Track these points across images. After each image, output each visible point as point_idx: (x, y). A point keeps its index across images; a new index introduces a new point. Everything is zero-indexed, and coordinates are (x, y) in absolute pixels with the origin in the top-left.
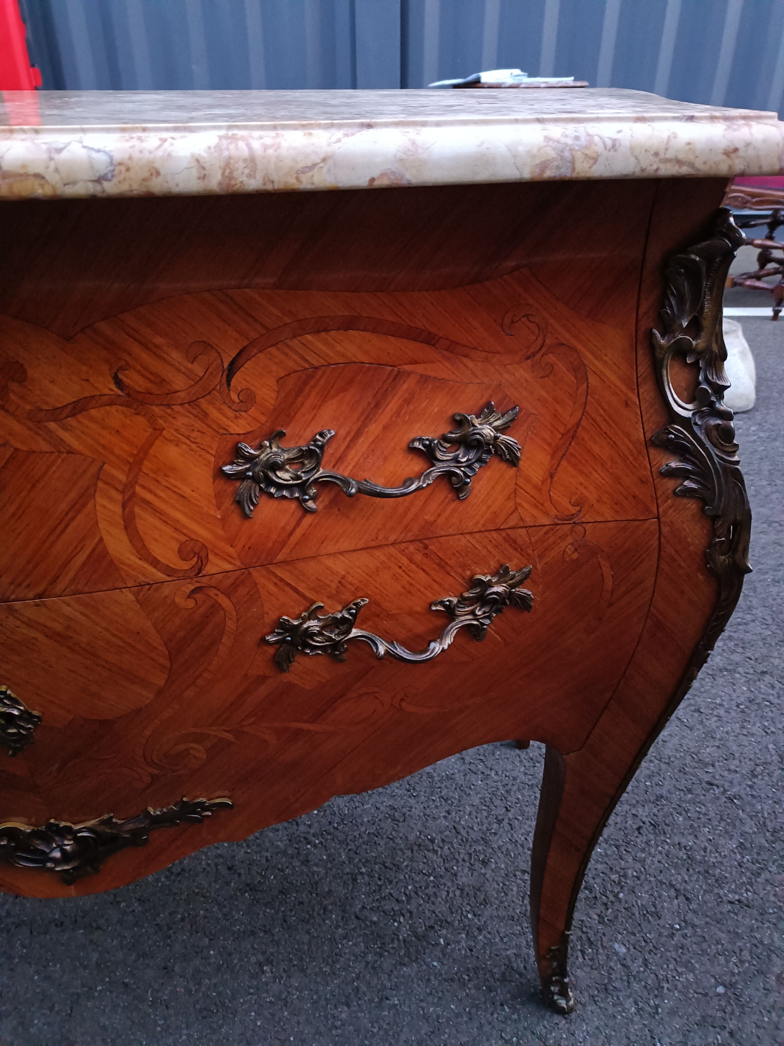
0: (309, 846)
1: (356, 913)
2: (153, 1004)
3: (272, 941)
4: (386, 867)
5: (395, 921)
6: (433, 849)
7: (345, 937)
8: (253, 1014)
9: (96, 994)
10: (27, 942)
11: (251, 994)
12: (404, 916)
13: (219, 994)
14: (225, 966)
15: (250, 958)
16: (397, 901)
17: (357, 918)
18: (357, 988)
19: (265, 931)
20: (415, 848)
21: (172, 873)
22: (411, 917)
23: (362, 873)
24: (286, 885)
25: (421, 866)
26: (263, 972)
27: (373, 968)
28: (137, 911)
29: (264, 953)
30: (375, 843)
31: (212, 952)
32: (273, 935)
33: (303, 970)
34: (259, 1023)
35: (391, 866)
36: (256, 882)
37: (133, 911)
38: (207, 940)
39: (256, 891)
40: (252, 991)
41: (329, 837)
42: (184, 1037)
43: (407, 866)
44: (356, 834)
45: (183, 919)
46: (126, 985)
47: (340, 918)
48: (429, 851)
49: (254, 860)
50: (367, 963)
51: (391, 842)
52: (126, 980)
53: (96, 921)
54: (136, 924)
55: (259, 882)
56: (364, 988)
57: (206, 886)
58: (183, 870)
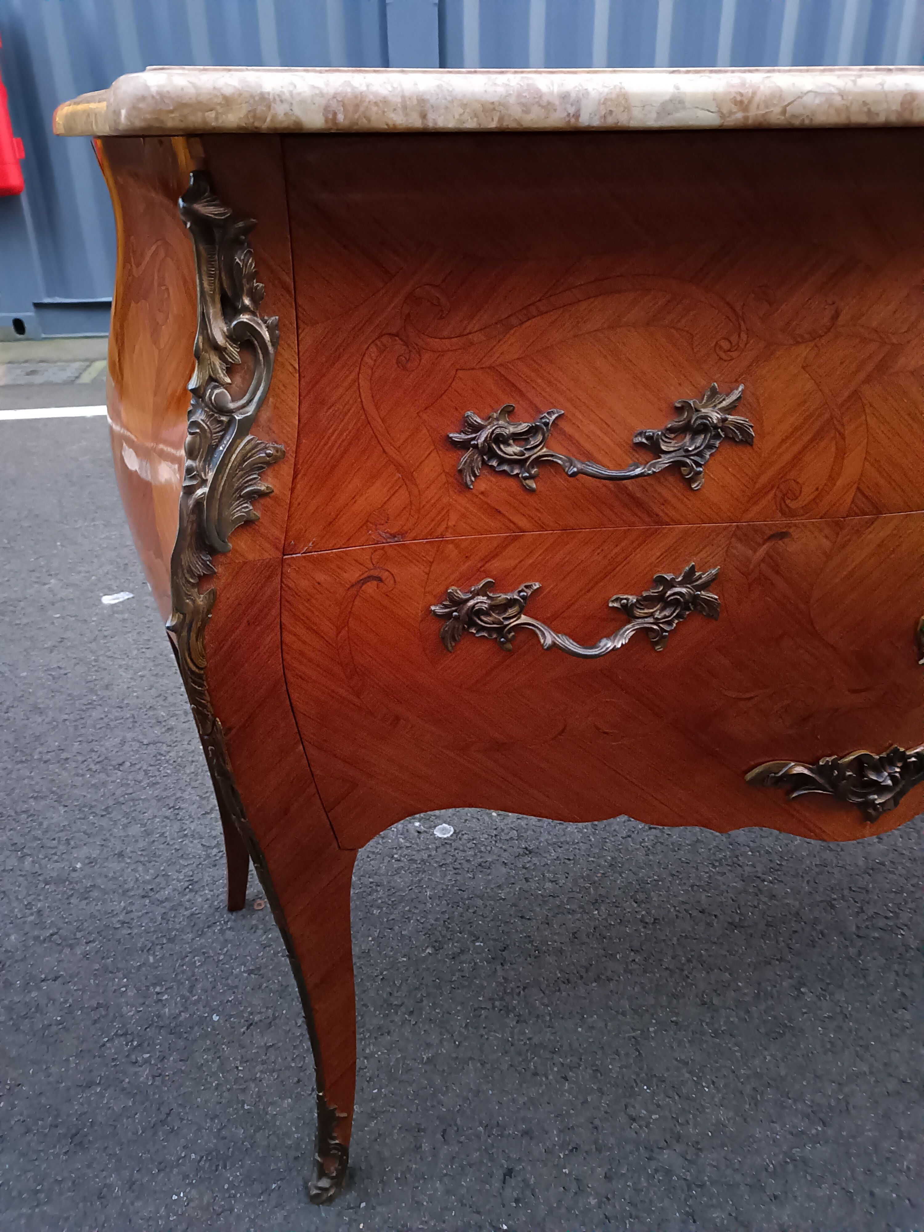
0: (766, 883)
1: (855, 934)
2: (716, 1034)
3: (792, 967)
4: (854, 891)
5: (897, 934)
6: (889, 871)
7: (860, 954)
8: (820, 1029)
9: (653, 1035)
10: (546, 1001)
11: (805, 1013)
12: (902, 929)
13: (775, 1017)
14: (762, 994)
15: (781, 984)
16: (886, 918)
17: (859, 936)
18: (903, 994)
19: (777, 960)
20: (871, 872)
21: (647, 923)
22: (909, 928)
23: (835, 899)
24: (770, 919)
25: (888, 886)
26: (802, 993)
27: (906, 975)
28: (637, 960)
29: (791, 977)
30: (828, 872)
31: (740, 984)
32: (789, 962)
33: (841, 987)
34: (832, 1036)
35: (859, 890)
36: (737, 920)
37: (634, 960)
38: (727, 974)
39: (742, 927)
40: (804, 1010)
41: (779, 873)
42: (768, 1057)
43: (874, 887)
44: (804, 866)
45: (689, 961)
46: (676, 1023)
47: (843, 939)
48: (884, 872)
49: (722, 902)
50: (897, 974)
51: (843, 869)
52: (674, 1019)
53: (603, 974)
54: (645, 971)
55: (740, 919)
56: (908, 992)
57: (690, 929)
58: (655, 919)
